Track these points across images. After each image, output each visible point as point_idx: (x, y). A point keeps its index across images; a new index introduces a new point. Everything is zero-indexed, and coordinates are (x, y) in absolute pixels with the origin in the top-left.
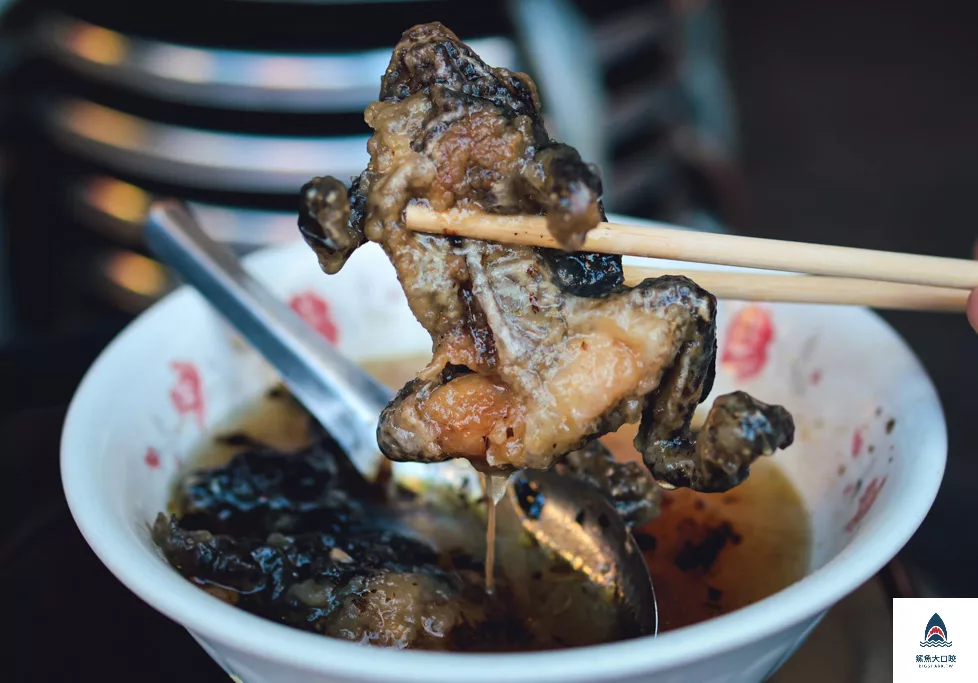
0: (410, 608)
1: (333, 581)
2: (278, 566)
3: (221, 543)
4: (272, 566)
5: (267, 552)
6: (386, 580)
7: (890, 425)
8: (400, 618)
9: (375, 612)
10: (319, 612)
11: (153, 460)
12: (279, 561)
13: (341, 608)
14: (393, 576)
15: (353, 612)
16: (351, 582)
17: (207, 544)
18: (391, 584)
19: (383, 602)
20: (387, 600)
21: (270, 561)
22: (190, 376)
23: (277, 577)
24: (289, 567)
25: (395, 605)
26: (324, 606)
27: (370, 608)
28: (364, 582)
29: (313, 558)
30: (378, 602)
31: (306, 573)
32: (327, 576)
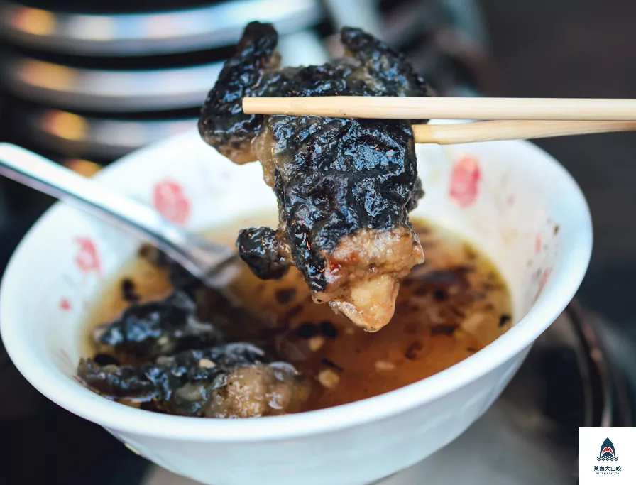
0: (257, 390)
1: (203, 381)
2: (164, 379)
3: (124, 371)
4: (161, 380)
5: (156, 371)
6: (238, 374)
7: (556, 229)
8: (252, 399)
9: (234, 398)
10: (198, 406)
11: (65, 305)
12: (165, 376)
13: (211, 399)
14: (242, 371)
15: (219, 400)
16: (215, 381)
17: (114, 374)
18: (242, 377)
19: (238, 389)
20: (241, 387)
21: (158, 376)
22: (88, 246)
23: (166, 385)
24: (172, 378)
25: (247, 390)
26: (200, 400)
27: (230, 395)
28: (223, 379)
29: (188, 368)
30: (235, 391)
31: (185, 379)
32: (199, 380)
